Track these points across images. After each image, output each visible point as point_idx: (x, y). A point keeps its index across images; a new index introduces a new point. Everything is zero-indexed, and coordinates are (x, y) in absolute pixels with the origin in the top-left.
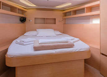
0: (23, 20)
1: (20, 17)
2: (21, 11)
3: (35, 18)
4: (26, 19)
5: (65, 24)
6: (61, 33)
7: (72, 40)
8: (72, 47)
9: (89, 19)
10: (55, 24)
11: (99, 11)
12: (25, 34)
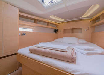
0: (56, 31)
2: (55, 25)
3: (64, 29)
6: (86, 42)
10: (82, 33)
12: (55, 40)
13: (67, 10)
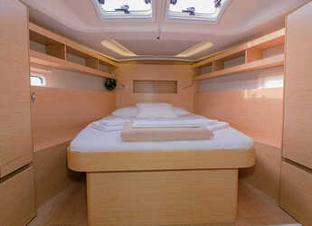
0: (111, 85)
1: (105, 78)
3: (134, 81)
4: (117, 84)
5: (198, 92)
6: (188, 113)
7: (210, 124)
8: (208, 139)
9: (256, 78)
10: (176, 92)
11: (283, 55)
12: (114, 113)
13: (155, 38)
